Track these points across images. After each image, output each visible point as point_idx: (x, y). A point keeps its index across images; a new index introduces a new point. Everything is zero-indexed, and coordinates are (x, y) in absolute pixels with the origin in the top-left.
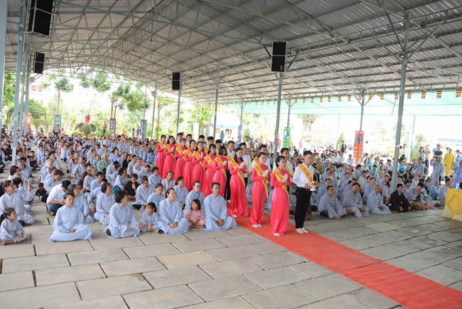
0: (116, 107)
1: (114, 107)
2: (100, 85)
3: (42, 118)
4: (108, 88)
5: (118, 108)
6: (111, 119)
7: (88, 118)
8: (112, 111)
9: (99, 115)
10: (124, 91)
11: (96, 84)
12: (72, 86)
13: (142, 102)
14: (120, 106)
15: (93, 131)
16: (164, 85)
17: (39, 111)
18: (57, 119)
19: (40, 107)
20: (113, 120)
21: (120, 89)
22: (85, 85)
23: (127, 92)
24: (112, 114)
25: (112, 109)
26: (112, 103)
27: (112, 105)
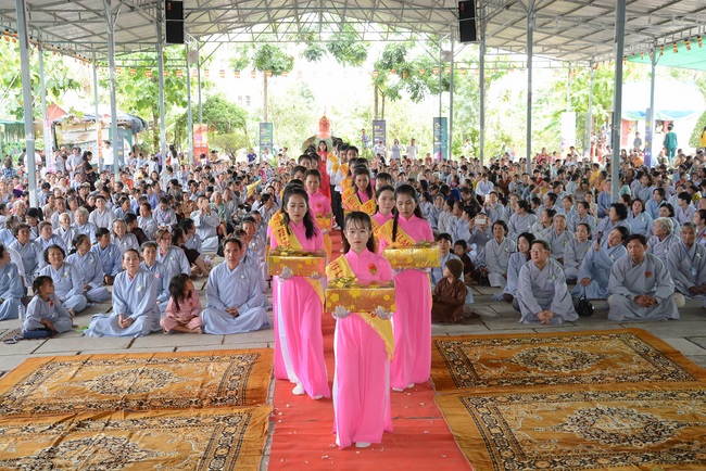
0: (384, 95)
1: (380, 98)
2: (346, 51)
3: (238, 132)
4: (361, 56)
5: (387, 97)
6: (375, 122)
7: (325, 124)
8: (376, 105)
10: (395, 59)
11: (337, 49)
12: (291, 59)
14: (390, 91)
17: (228, 117)
18: (265, 132)
19: (231, 111)
20: (379, 124)
21: (386, 55)
22: (313, 55)
23: (400, 60)
24: (376, 110)
25: (376, 100)
26: (376, 88)
27: (376, 92)
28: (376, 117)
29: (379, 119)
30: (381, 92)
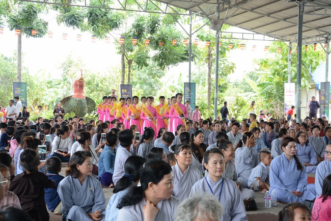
0: (130, 62)
1: (127, 65)
2: (100, 20)
5: (134, 64)
6: (123, 86)
8: (123, 71)
10: (147, 30)
12: (45, 24)
13: (180, 51)
14: (138, 59)
15: (90, 112)
16: (236, 5)
23: (153, 31)
24: (123, 76)
25: (124, 67)
26: (123, 55)
27: (123, 60)
28: (123, 82)
29: (126, 83)
30: (127, 59)
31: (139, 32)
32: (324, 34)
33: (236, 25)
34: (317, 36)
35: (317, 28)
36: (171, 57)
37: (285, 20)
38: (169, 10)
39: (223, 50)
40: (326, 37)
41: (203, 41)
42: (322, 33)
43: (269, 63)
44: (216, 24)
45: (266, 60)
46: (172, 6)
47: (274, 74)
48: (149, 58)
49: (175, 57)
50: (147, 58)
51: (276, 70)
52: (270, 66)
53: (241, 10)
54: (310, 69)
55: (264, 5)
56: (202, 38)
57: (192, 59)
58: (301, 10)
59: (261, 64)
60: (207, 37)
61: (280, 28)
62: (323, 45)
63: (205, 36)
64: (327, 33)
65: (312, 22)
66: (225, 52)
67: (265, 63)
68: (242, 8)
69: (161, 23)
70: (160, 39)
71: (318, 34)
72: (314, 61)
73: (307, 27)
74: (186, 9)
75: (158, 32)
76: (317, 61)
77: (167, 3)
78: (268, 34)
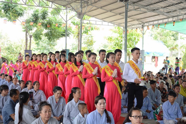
0: (31, 37)
1: (29, 38)
4: (20, 14)
5: (33, 39)
6: (26, 51)
8: (27, 42)
9: (9, 49)
10: (41, 17)
13: (62, 29)
16: (92, 4)
23: (44, 18)
24: (27, 45)
25: (27, 39)
26: (27, 32)
27: (26, 35)
28: (26, 48)
29: (28, 49)
30: (29, 35)
31: (36, 19)
32: (141, 23)
33: (93, 16)
34: (138, 24)
35: (138, 20)
36: (55, 34)
37: (120, 14)
38: (54, 6)
39: (87, 31)
40: (143, 25)
41: (75, 25)
42: (140, 22)
43: (113, 39)
44: (80, 15)
45: (111, 37)
46: (55, 4)
47: (115, 45)
48: (42, 34)
49: (58, 34)
50: (41, 34)
51: (116, 43)
52: (113, 40)
53: (94, 8)
54: (134, 43)
55: (108, 5)
56: (74, 23)
57: (68, 35)
58: (127, 7)
59: (109, 39)
60: (77, 23)
61: (117, 19)
62: (141, 29)
63: (76, 22)
64: (143, 22)
65: (134, 16)
66: (87, 32)
67: (110, 39)
68: (96, 6)
69: (49, 14)
70: (48, 23)
71: (138, 23)
72: (137, 38)
73: (132, 19)
74: (64, 6)
75: (47, 19)
76: (138, 38)
77: (52, 2)
78: (111, 22)
